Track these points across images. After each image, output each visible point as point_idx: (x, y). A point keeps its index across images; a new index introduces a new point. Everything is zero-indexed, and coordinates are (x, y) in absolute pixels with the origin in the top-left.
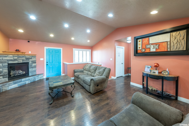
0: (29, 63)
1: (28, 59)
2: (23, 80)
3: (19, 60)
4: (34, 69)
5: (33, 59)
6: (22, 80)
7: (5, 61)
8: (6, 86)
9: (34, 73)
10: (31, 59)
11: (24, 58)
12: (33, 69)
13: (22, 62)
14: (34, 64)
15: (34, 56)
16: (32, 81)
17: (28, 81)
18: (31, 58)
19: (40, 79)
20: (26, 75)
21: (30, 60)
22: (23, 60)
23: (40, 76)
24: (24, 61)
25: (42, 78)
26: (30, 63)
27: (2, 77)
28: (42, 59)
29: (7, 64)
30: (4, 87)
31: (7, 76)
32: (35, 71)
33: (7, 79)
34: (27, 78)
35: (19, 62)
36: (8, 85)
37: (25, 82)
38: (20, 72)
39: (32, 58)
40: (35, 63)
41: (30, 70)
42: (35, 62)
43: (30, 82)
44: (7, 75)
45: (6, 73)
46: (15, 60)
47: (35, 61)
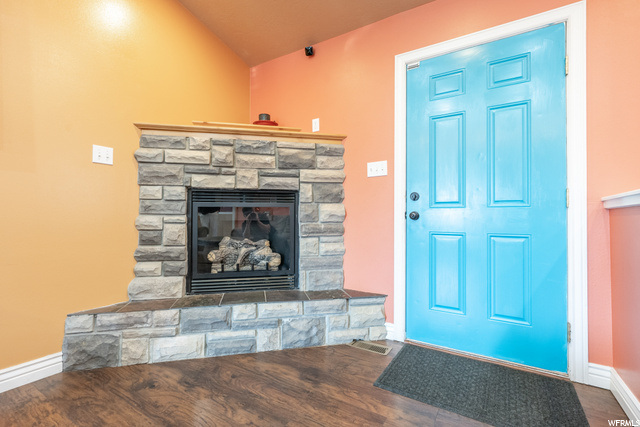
0: (302, 198)
1: (294, 166)
2: (241, 311)
3: (241, 173)
4: (327, 246)
5: (326, 170)
6: (229, 313)
7: (174, 172)
8: (145, 331)
9: (328, 280)
10: (311, 166)
11: (268, 159)
12: (324, 248)
13: (254, 185)
14: (327, 210)
15: (332, 147)
16: (297, 339)
17: (270, 331)
18: (307, 157)
19: (355, 334)
20: (281, 281)
21: (304, 173)
22: (262, 175)
23: (359, 312)
24: (269, 180)
25: (374, 335)
26: (306, 193)
27: (158, 265)
28: (376, 169)
29: (183, 189)
30: (131, 336)
31: (179, 264)
32: (335, 262)
33: (176, 286)
34: (266, 309)
35: (241, 186)
36: (150, 331)
37: (251, 333)
38: (257, 254)
39: (320, 159)
40: (338, 199)
41: (306, 246)
42: (336, 190)
43: (279, 347)
44: (177, 259)
45: (174, 243)
46: (221, 168)
47: (338, 182)
